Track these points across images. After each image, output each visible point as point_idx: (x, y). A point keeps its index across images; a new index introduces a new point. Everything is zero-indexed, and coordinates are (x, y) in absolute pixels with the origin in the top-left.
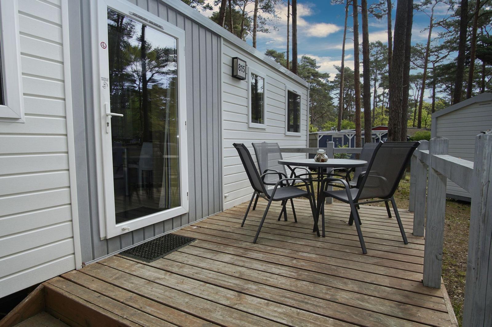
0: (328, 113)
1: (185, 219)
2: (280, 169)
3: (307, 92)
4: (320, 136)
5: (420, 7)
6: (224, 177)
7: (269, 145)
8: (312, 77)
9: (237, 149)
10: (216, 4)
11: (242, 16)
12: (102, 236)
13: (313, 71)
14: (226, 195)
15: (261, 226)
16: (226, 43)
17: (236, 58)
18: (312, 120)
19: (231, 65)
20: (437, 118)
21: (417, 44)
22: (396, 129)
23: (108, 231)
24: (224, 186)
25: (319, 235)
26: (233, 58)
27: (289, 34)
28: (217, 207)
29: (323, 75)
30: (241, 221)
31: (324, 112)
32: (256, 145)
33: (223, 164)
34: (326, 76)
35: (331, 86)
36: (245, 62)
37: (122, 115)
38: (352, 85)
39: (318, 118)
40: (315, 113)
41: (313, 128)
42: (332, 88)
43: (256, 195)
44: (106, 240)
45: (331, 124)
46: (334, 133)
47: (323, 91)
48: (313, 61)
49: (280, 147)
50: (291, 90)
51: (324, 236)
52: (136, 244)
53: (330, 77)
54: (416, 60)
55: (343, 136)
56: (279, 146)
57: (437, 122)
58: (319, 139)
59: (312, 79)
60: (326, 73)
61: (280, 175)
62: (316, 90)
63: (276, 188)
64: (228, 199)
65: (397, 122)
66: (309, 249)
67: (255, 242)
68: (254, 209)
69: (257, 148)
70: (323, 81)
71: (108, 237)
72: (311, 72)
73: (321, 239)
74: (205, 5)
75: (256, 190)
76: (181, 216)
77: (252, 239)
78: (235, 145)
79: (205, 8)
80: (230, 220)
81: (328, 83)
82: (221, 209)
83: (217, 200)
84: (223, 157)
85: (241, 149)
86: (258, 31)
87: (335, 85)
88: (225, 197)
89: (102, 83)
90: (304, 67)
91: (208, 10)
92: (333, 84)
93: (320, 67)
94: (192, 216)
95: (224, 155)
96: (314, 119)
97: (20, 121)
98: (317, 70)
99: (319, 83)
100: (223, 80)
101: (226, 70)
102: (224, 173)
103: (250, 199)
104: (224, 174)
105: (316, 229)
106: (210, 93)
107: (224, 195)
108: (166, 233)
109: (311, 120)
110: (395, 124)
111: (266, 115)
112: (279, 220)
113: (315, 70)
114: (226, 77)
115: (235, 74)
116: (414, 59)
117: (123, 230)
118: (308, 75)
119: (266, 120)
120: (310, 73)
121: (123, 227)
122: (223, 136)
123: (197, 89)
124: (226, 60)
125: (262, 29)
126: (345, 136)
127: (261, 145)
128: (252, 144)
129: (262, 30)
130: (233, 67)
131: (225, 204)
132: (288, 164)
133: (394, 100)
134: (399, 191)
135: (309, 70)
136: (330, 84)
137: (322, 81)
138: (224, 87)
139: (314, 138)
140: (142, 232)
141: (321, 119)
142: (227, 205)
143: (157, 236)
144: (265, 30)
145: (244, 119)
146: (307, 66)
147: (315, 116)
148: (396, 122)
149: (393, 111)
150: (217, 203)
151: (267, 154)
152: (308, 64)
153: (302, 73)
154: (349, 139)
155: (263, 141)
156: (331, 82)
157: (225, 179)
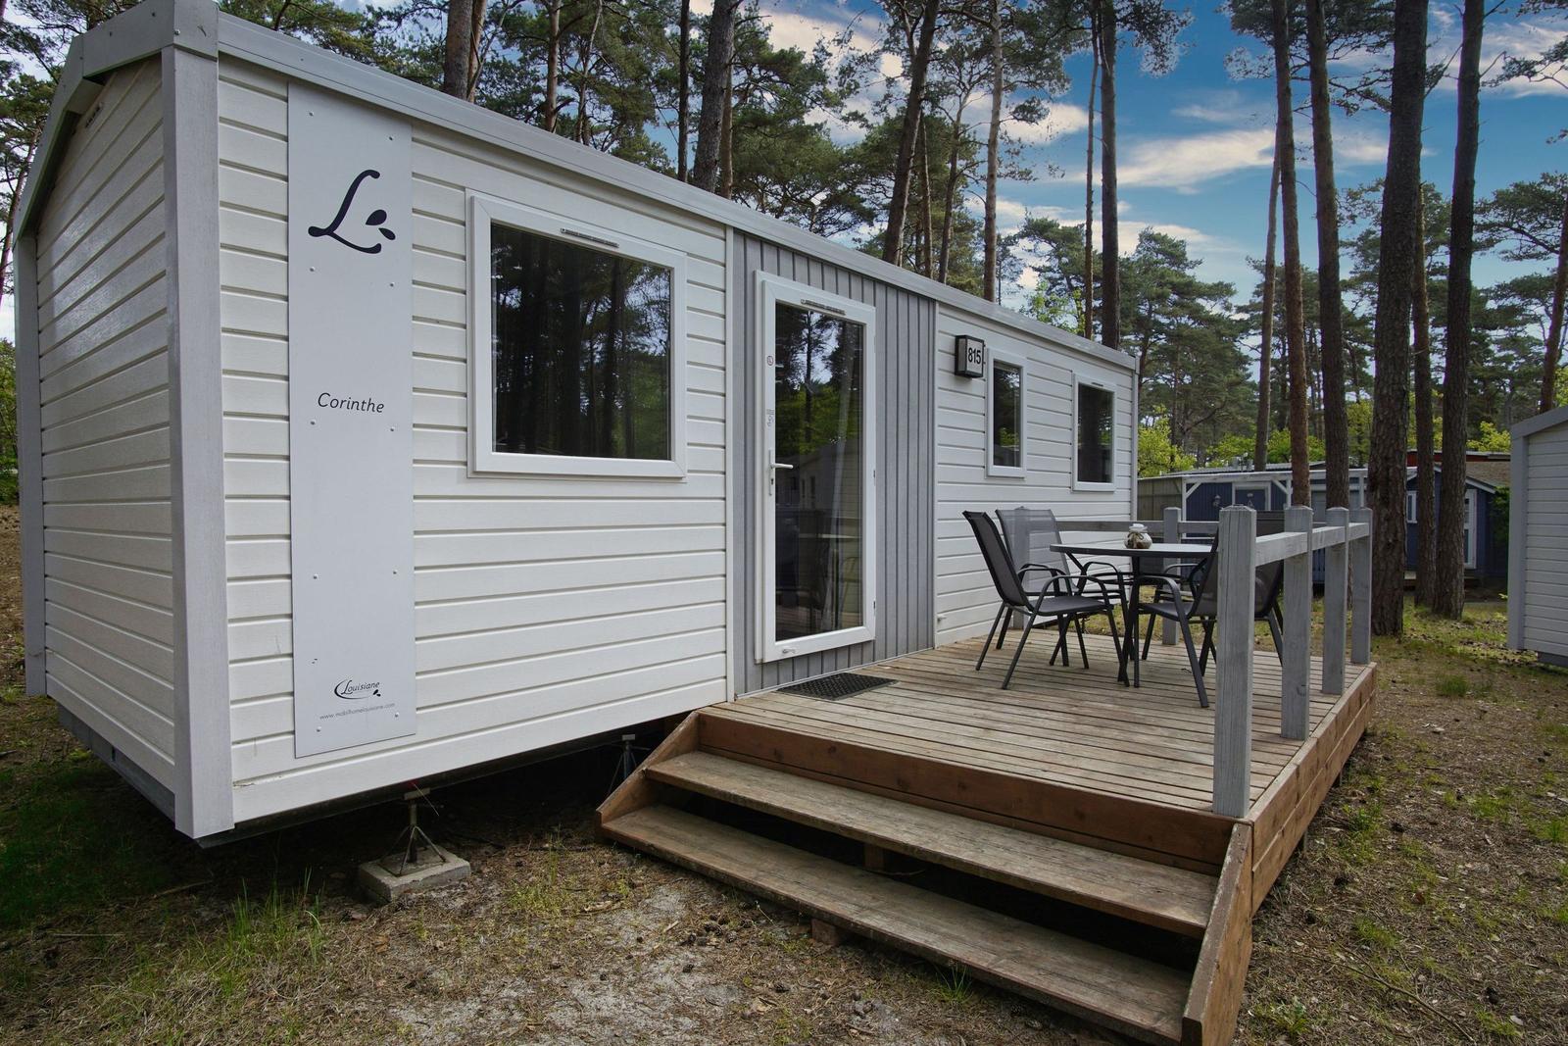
0: (1233, 409)
1: (868, 651)
2: (1055, 561)
3: (1133, 381)
4: (1189, 486)
5: (1537, 68)
6: (937, 579)
7: (1031, 514)
8: (1175, 297)
9: (972, 522)
10: (878, 109)
11: (952, 138)
12: (758, 657)
13: (1176, 280)
14: (940, 615)
15: (1012, 670)
16: (944, 311)
17: (964, 337)
18: (1177, 430)
19: (953, 351)
20: (1528, 438)
21: (1545, 176)
22: (1391, 470)
23: (767, 650)
24: (937, 597)
25: (1127, 685)
26: (958, 338)
27: (1093, 198)
28: (923, 637)
29: (1210, 288)
30: (976, 663)
31: (1218, 404)
32: (1003, 515)
33: (937, 553)
34: (1221, 291)
35: (1241, 320)
36: (982, 341)
37: (791, 466)
38: (1313, 318)
39: (1196, 424)
40: (1186, 408)
41: (1177, 458)
42: (1244, 328)
43: (1006, 609)
44: (763, 664)
45: (1241, 444)
46: (1244, 477)
47: (1214, 339)
48: (1175, 246)
49: (1057, 519)
50: (1088, 383)
51: (1137, 686)
52: (812, 678)
53: (1235, 292)
54: (1543, 226)
55: (1269, 486)
56: (1053, 517)
57: (1527, 450)
58: (1186, 495)
59: (1175, 303)
60: (1221, 283)
61: (1054, 572)
62: (1186, 338)
63: (1041, 600)
64: (944, 624)
65: (1394, 451)
66: (1103, 699)
67: (1004, 688)
68: (999, 646)
69: (1007, 521)
70: (1213, 308)
71: (766, 661)
72: (1172, 283)
73: (1131, 689)
74: (844, 113)
75: (1006, 599)
76: (862, 645)
77: (1001, 685)
78: (967, 514)
79: (846, 119)
80: (952, 660)
81: (1227, 314)
82: (930, 644)
83: (923, 624)
84: (936, 537)
85: (978, 522)
86: (999, 176)
87: (1252, 317)
88: (939, 620)
89: (767, 417)
90: (1147, 266)
91: (855, 125)
92: (1246, 316)
93: (1200, 263)
94: (880, 648)
95: (937, 534)
96: (1182, 429)
97: (684, 480)
98: (1188, 272)
99: (1197, 314)
100: (938, 384)
101: (943, 362)
102: (937, 570)
103: (989, 632)
104: (937, 572)
105: (1122, 677)
106: (914, 416)
107: (938, 615)
108: (839, 671)
109: (1173, 432)
110: (1387, 459)
111: (1027, 447)
112: (1052, 663)
113: (1184, 276)
114: (943, 378)
115: (961, 369)
116: (1534, 224)
117: (785, 652)
118: (1160, 291)
119: (1025, 458)
120: (1165, 284)
121: (785, 647)
122: (938, 496)
123: (892, 408)
124: (944, 343)
125: (1013, 169)
126: (1274, 486)
127: (1013, 513)
128: (997, 511)
129: (1012, 173)
130: (956, 354)
131: (937, 635)
132: (1070, 551)
133: (1385, 391)
134: (1399, 642)
135: (1162, 276)
136: (1237, 317)
137: (1208, 308)
138: (941, 398)
139: (1173, 491)
140: (805, 661)
141: (1209, 428)
142: (942, 637)
143: (827, 674)
144: (1021, 174)
145: (978, 458)
146: (1156, 262)
147: (1187, 418)
148: (1391, 451)
149: (1382, 422)
150: (923, 632)
151: (1027, 534)
152: (1160, 257)
153: (1140, 286)
154: (1284, 495)
155: (1020, 505)
156: (1240, 309)
157: (940, 584)
